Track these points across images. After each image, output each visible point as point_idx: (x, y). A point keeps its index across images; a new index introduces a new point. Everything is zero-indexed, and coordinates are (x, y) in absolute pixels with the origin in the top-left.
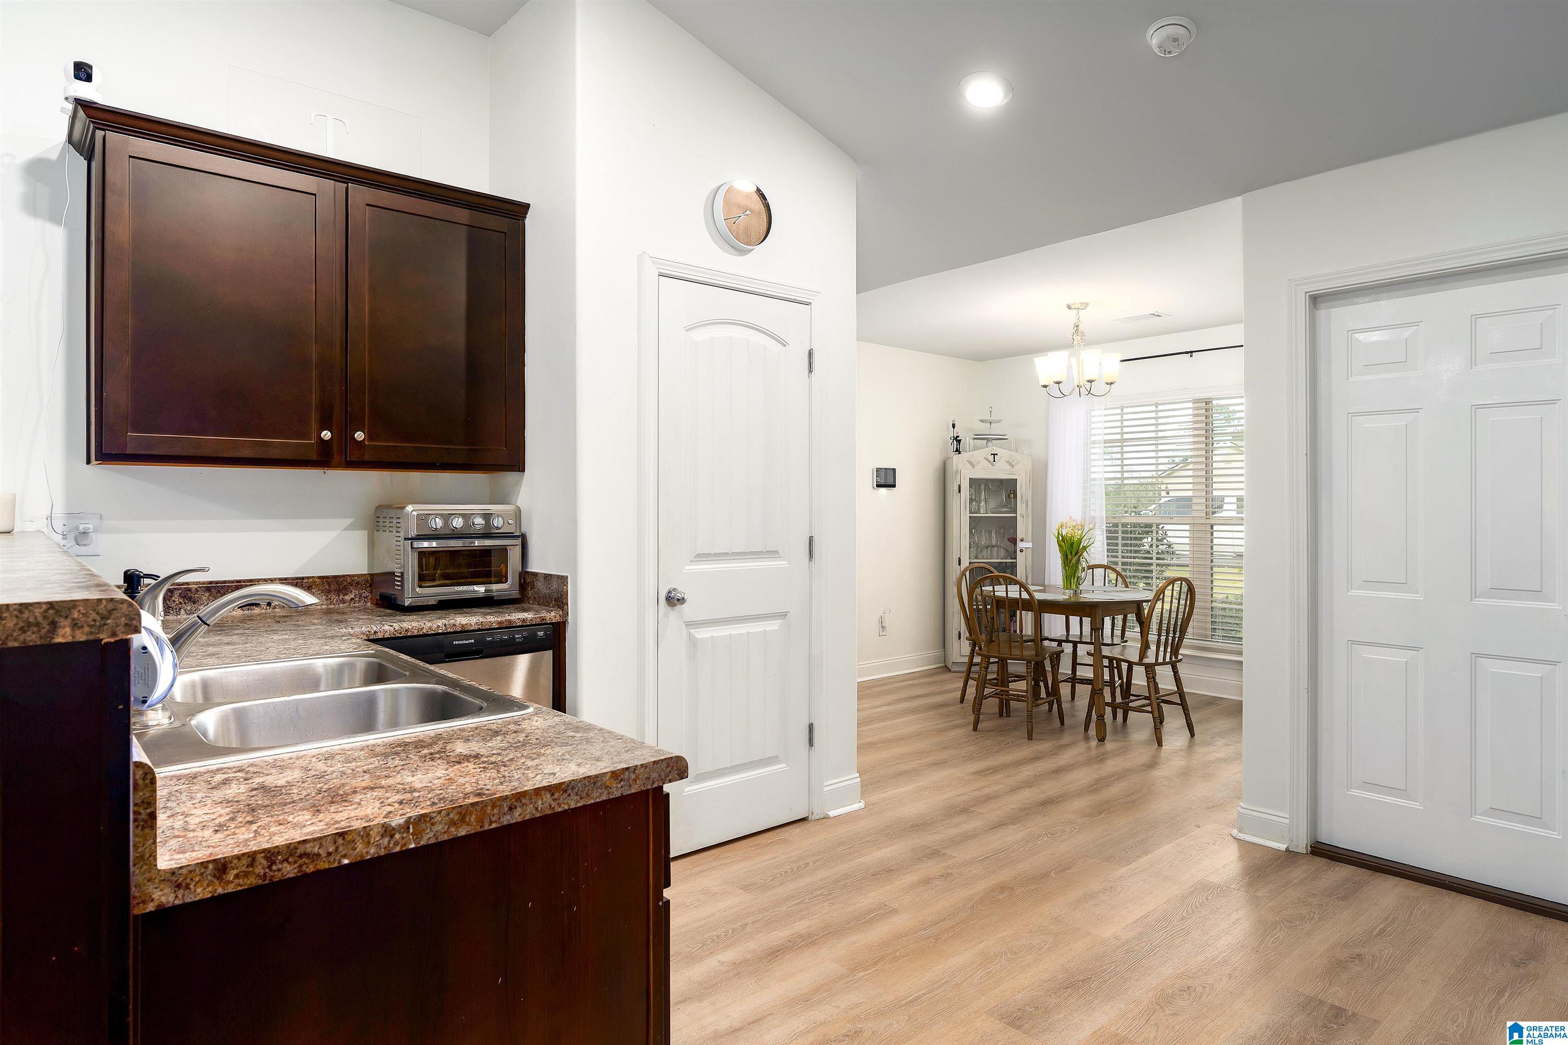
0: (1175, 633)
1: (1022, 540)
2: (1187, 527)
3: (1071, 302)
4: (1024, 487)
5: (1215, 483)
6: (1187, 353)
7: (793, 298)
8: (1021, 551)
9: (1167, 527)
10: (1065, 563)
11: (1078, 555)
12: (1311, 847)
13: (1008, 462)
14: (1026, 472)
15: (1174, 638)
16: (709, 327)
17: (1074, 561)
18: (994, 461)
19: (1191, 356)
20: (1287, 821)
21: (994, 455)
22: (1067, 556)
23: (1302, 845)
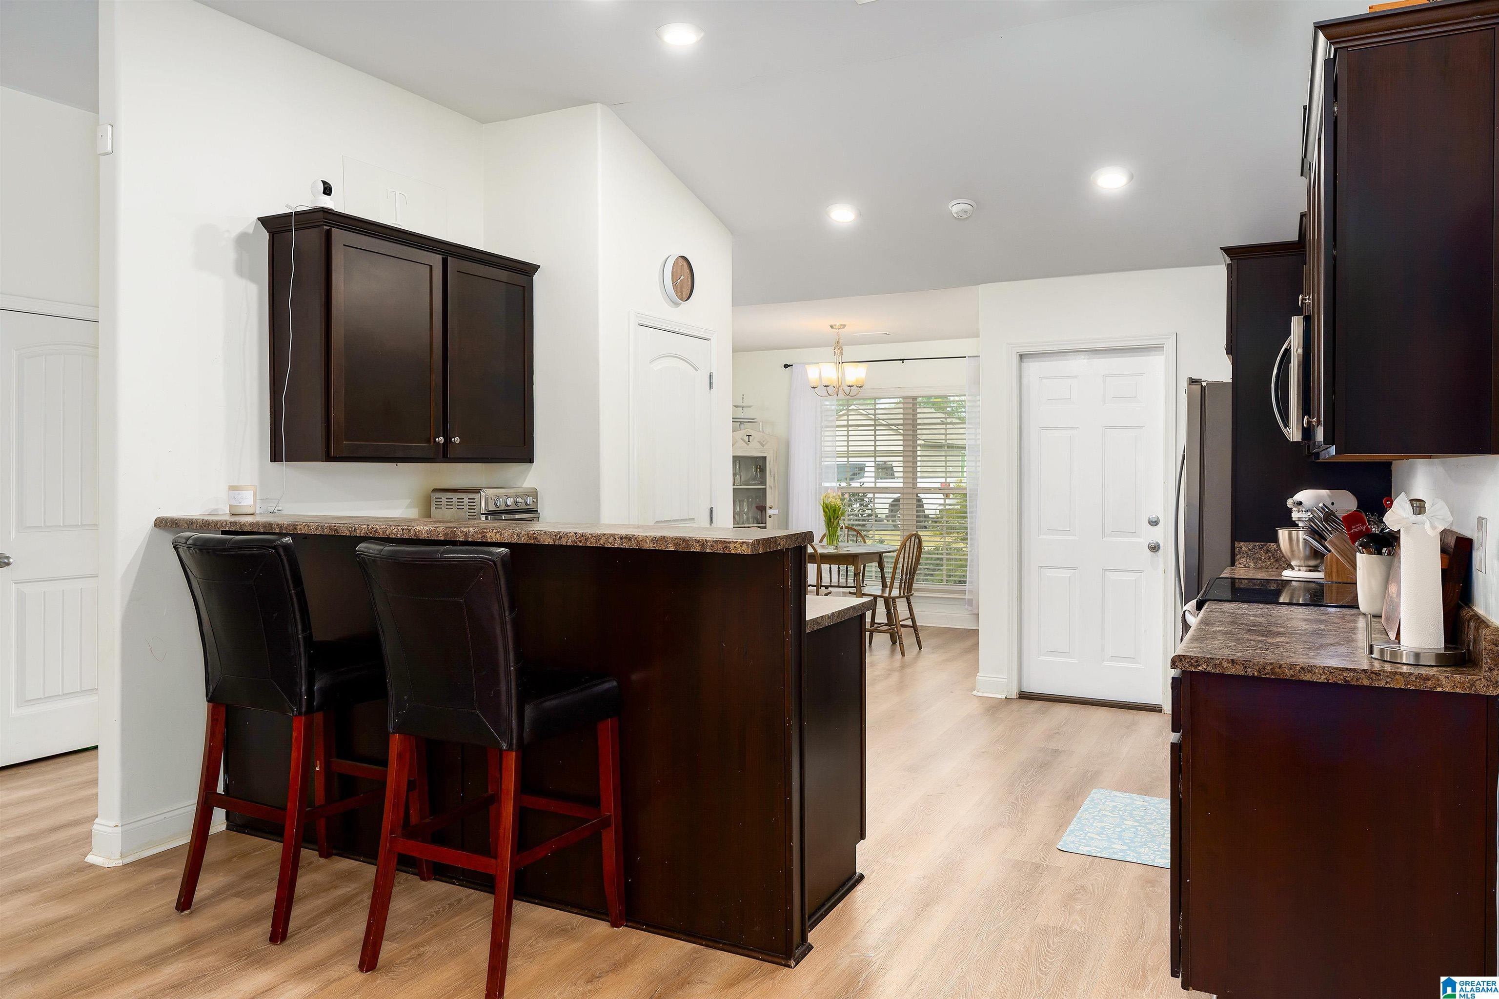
0: (909, 574)
1: (771, 508)
3: (833, 324)
4: (772, 463)
6: (900, 360)
7: (702, 336)
8: (770, 517)
10: (828, 525)
11: (839, 518)
12: (1019, 694)
13: (759, 442)
14: (774, 450)
15: (908, 578)
16: (663, 358)
17: (835, 524)
18: (749, 441)
19: (903, 362)
20: (1006, 680)
21: (749, 436)
22: (830, 519)
23: (1014, 694)
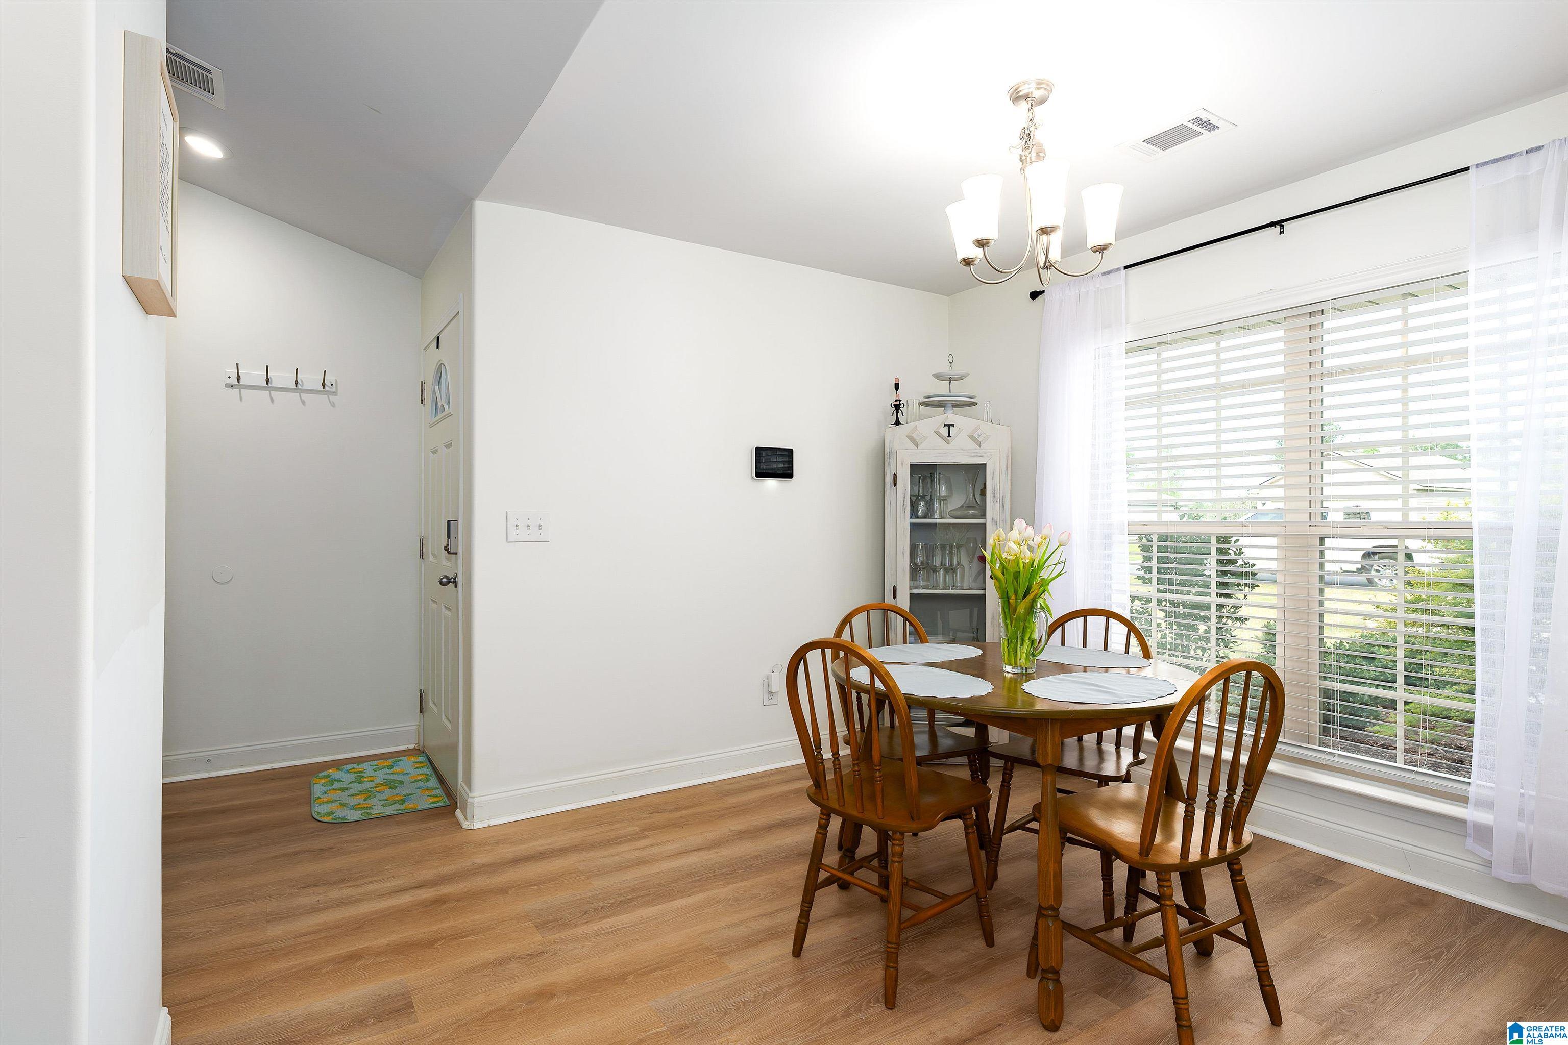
0: (1231, 789)
2: (1273, 541)
4: (998, 475)
5: (1329, 484)
6: (1272, 224)
9: (1243, 541)
13: (971, 437)
14: (1003, 454)
15: (1229, 801)
17: (1021, 609)
18: (949, 436)
19: (1280, 231)
21: (949, 426)
